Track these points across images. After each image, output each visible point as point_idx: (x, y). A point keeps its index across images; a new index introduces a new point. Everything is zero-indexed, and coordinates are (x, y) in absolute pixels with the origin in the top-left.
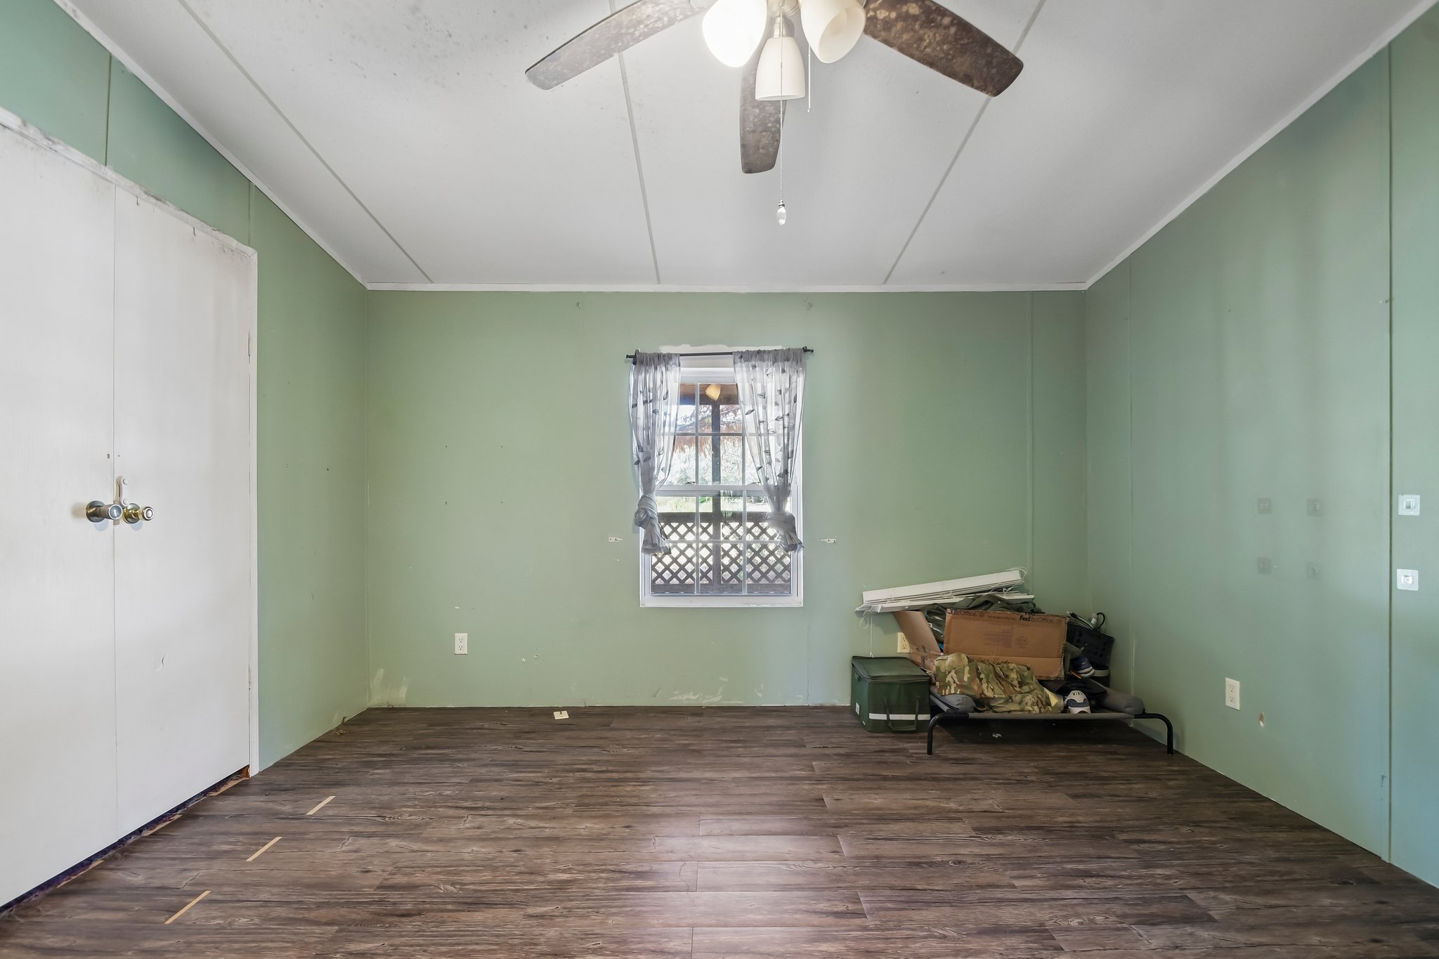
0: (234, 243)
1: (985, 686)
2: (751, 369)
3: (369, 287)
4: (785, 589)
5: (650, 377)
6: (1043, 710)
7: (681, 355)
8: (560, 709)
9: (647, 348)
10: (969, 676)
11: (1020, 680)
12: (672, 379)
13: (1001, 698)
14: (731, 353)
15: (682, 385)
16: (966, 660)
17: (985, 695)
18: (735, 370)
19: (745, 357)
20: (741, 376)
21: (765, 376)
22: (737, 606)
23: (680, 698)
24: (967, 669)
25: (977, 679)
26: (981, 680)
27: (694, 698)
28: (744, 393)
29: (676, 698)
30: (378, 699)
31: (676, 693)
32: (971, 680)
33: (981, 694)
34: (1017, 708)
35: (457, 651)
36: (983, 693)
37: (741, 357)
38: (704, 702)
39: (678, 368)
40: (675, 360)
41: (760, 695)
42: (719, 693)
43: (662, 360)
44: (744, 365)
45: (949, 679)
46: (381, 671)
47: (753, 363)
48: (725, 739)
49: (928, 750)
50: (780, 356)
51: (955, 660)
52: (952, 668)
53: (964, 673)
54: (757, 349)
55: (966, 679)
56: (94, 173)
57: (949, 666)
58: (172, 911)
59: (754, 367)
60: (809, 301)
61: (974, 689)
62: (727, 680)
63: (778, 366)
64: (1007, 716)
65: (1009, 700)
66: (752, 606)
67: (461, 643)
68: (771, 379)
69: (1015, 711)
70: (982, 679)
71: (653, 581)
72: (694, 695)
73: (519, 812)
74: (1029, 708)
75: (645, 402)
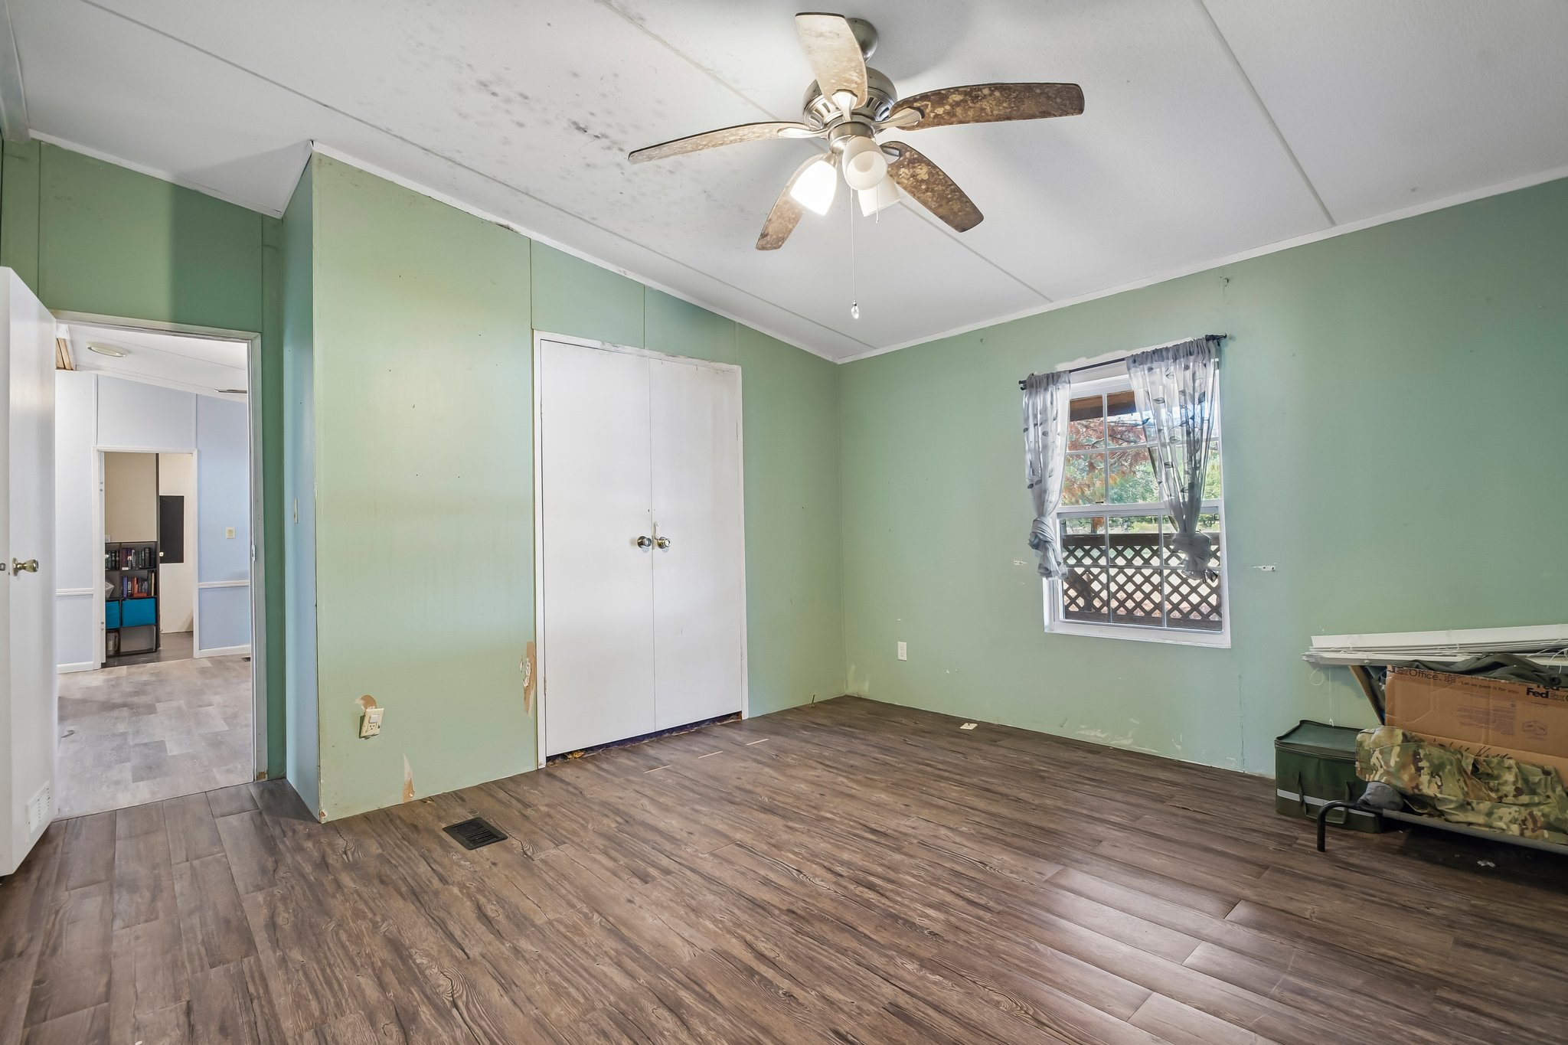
0: (724, 366)
1: (1425, 778)
2: (1146, 372)
3: (839, 362)
4: (1218, 626)
5: (1039, 401)
6: (1528, 833)
7: (1070, 371)
8: (970, 721)
9: (1039, 371)
10: (1398, 760)
11: (1519, 785)
12: (1061, 398)
13: (1451, 801)
14: (1123, 359)
15: (1072, 402)
16: (1400, 738)
17: (1420, 790)
18: (1130, 376)
19: (1136, 360)
20: (1137, 382)
21: (1164, 377)
22: (1151, 640)
23: (1088, 733)
24: (1397, 750)
25: (1412, 766)
26: (1419, 769)
27: (1103, 736)
28: (1140, 399)
29: (1083, 732)
30: (851, 690)
31: (1083, 727)
32: (1402, 766)
33: (1413, 788)
34: (1481, 820)
35: (900, 658)
36: (1417, 787)
37: (1135, 361)
38: (1113, 742)
39: (1068, 385)
40: (1065, 378)
41: (1179, 747)
42: (1130, 736)
43: (1052, 379)
44: (1138, 369)
45: (1373, 760)
46: (853, 667)
47: (1149, 365)
48: (1087, 775)
49: (1318, 845)
50: (1181, 351)
51: (1381, 735)
52: (1377, 744)
53: (1390, 754)
54: (1153, 348)
55: (1392, 763)
56: (639, 355)
57: (1374, 742)
58: (651, 768)
59: (1150, 369)
60: (1225, 276)
61: (1403, 780)
62: (1138, 723)
63: (1180, 364)
64: (1463, 829)
65: (1465, 806)
66: (1167, 642)
67: (902, 650)
68: (1169, 379)
69: (1479, 825)
70: (1423, 768)
71: (1066, 608)
72: (1102, 732)
73: (852, 776)
74: (1502, 825)
75: (1036, 425)
